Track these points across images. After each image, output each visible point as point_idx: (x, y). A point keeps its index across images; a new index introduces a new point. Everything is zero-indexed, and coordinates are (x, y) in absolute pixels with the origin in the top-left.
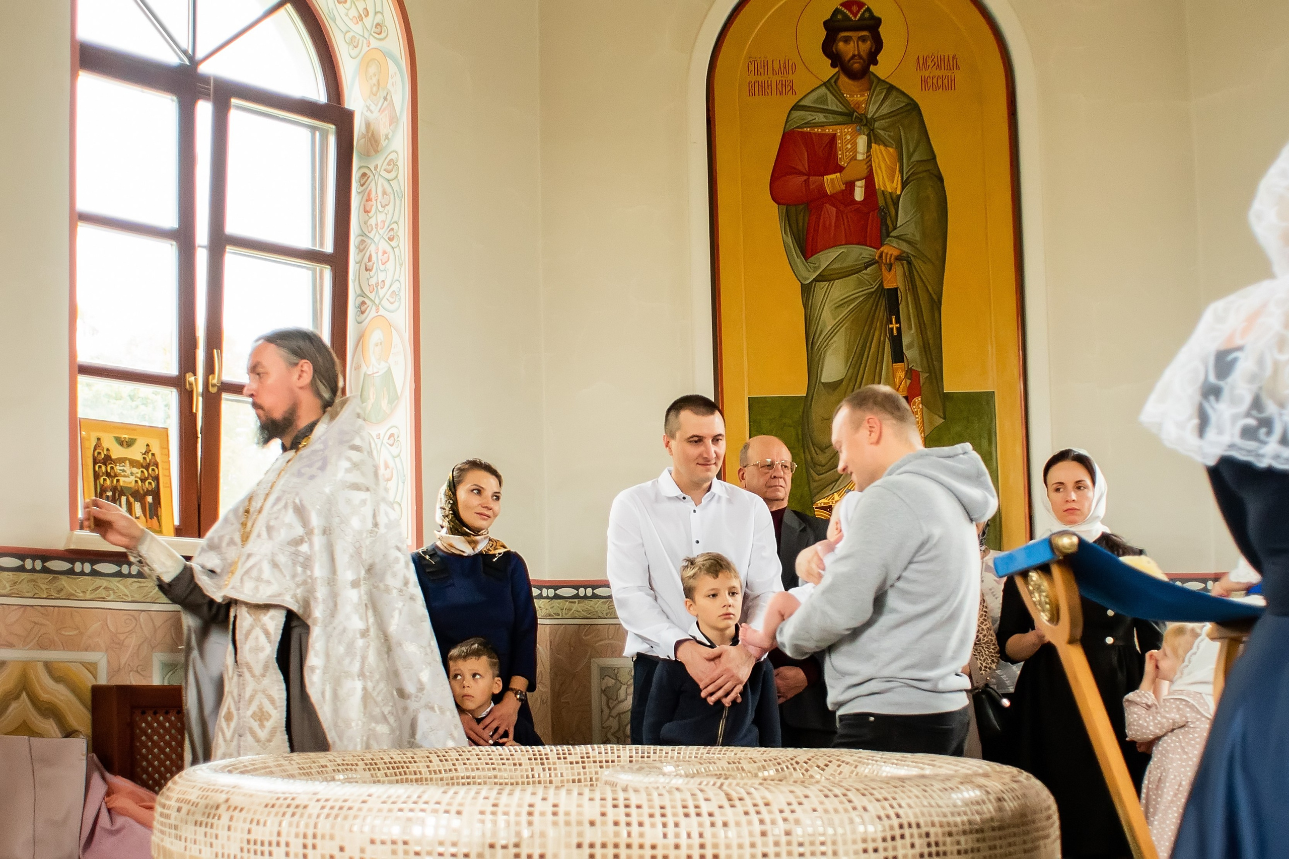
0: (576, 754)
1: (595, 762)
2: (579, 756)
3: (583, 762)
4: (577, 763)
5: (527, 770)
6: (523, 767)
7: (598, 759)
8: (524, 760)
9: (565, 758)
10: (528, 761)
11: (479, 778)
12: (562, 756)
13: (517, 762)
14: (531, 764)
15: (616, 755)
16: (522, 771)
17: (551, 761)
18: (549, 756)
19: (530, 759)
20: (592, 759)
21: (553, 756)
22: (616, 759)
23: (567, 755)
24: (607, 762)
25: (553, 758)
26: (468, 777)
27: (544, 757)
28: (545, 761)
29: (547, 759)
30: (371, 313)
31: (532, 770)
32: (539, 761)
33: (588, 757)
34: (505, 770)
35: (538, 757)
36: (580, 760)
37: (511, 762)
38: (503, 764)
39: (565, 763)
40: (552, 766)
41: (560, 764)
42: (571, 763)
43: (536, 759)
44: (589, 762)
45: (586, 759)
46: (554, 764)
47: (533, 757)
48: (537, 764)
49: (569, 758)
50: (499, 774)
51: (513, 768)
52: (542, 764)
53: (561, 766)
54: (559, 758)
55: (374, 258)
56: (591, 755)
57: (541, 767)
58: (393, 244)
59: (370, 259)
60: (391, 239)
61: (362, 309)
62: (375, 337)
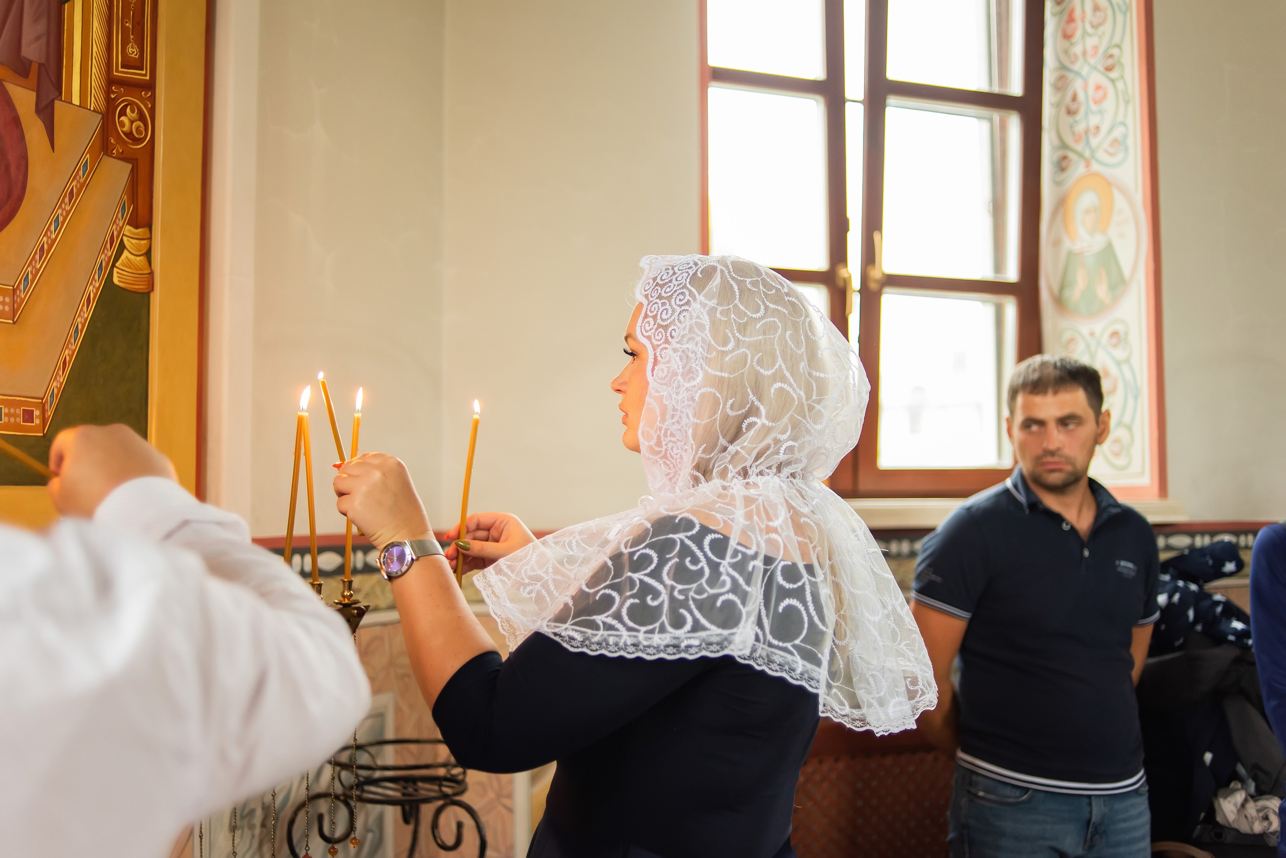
58: (1114, 75)
59: (1074, 98)
60: (1109, 69)
61: (1062, 165)
62: (1086, 201)
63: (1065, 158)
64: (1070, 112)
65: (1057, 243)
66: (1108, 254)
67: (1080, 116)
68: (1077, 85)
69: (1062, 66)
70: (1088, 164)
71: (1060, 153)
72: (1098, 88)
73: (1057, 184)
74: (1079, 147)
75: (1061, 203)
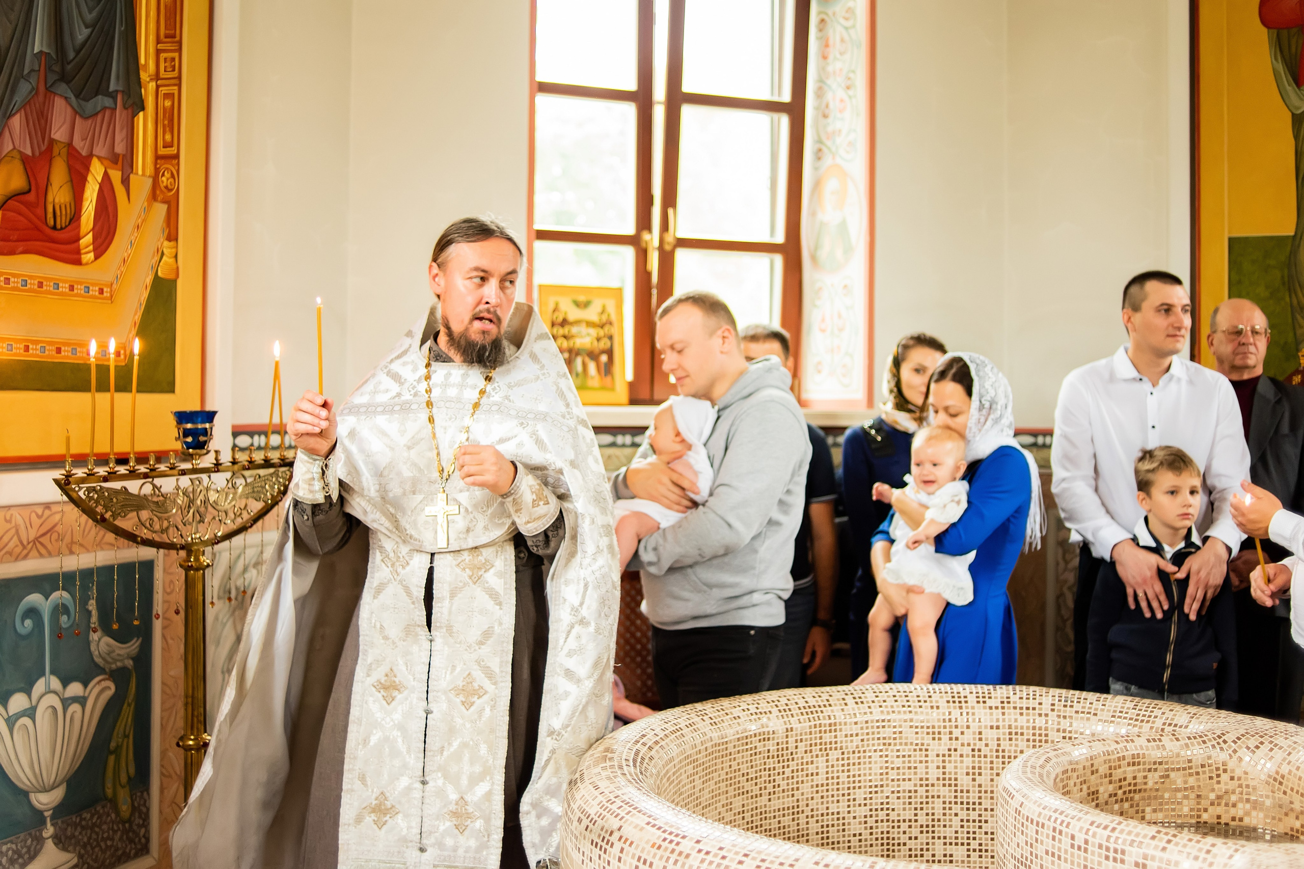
0: (996, 698)
1: (1015, 708)
2: (999, 700)
3: (1003, 708)
4: (997, 708)
5: (944, 714)
6: (941, 710)
7: (1018, 705)
8: (942, 703)
9: (984, 702)
10: (946, 704)
11: (894, 721)
12: (981, 700)
13: (934, 704)
14: (949, 707)
15: (1037, 701)
16: (938, 714)
17: (969, 704)
18: (968, 699)
19: (948, 702)
20: (1012, 705)
21: (972, 699)
22: (1037, 706)
23: (987, 699)
24: (1028, 708)
25: (972, 702)
26: (883, 721)
27: (963, 700)
28: (963, 704)
29: (966, 702)
30: (828, 161)
31: (950, 713)
32: (957, 704)
33: (1009, 702)
34: (922, 713)
35: (957, 699)
36: (1000, 705)
37: (928, 704)
38: (920, 707)
39: (985, 708)
40: (970, 711)
41: (979, 708)
42: (991, 708)
43: (954, 702)
44: (1009, 708)
45: (1006, 705)
46: (973, 708)
47: (951, 700)
48: (955, 708)
49: (990, 703)
50: (915, 717)
51: (930, 710)
52: (961, 708)
53: (981, 712)
54: (978, 702)
55: (831, 106)
56: (1011, 700)
57: (959, 711)
58: (851, 92)
59: (827, 106)
60: (848, 88)
61: (818, 155)
62: (831, 185)
63: (820, 150)
64: (825, 116)
65: (813, 214)
66: (843, 226)
67: (830, 120)
68: (829, 96)
69: (821, 81)
70: (834, 158)
71: (818, 146)
72: (842, 101)
73: (816, 169)
74: (829, 143)
75: (817, 184)
